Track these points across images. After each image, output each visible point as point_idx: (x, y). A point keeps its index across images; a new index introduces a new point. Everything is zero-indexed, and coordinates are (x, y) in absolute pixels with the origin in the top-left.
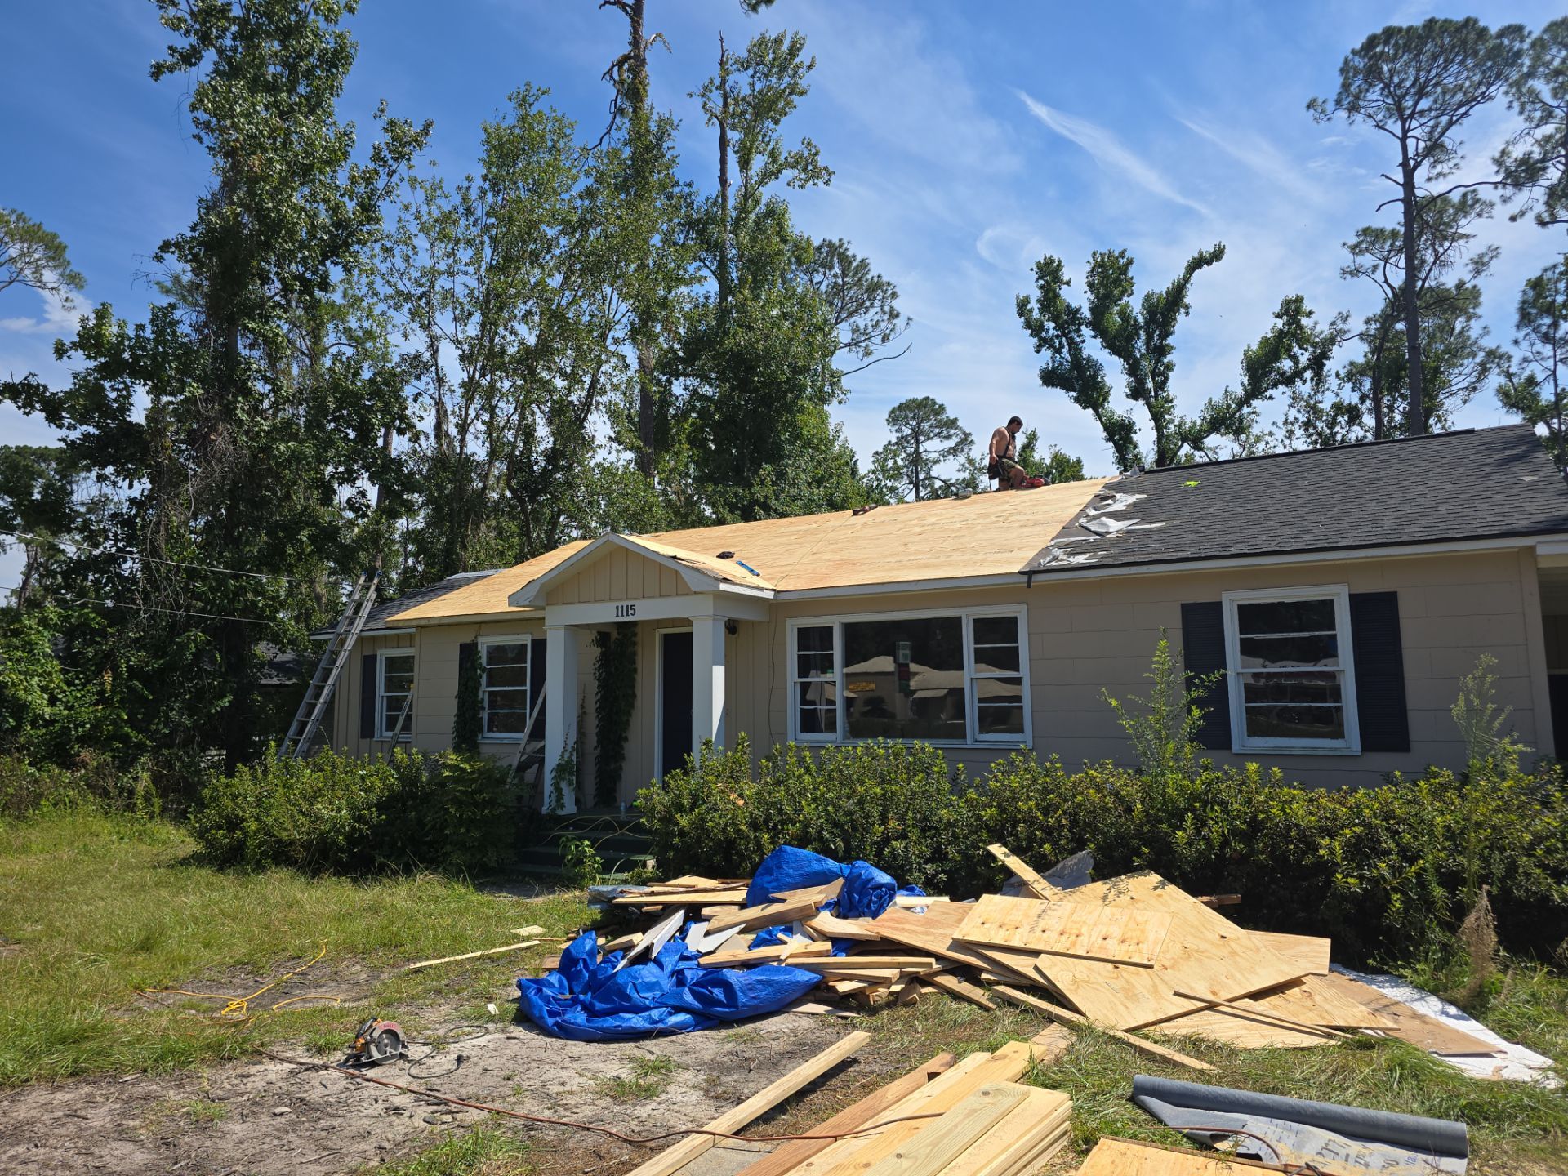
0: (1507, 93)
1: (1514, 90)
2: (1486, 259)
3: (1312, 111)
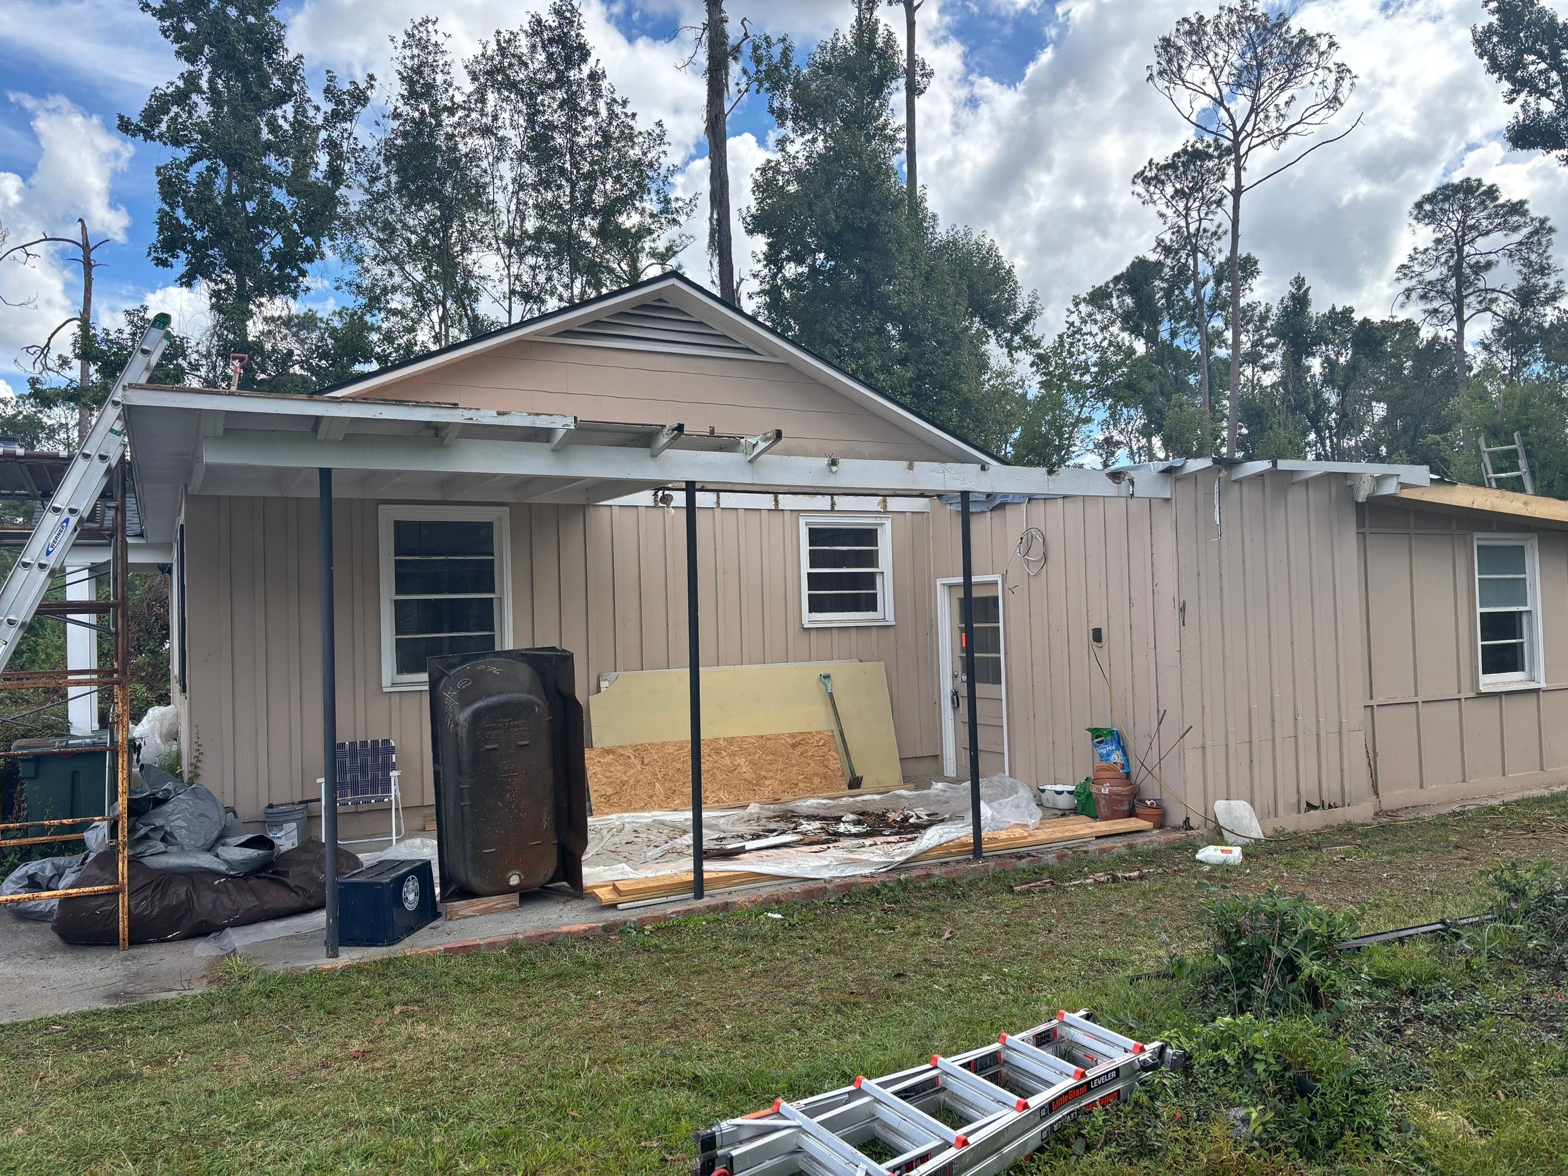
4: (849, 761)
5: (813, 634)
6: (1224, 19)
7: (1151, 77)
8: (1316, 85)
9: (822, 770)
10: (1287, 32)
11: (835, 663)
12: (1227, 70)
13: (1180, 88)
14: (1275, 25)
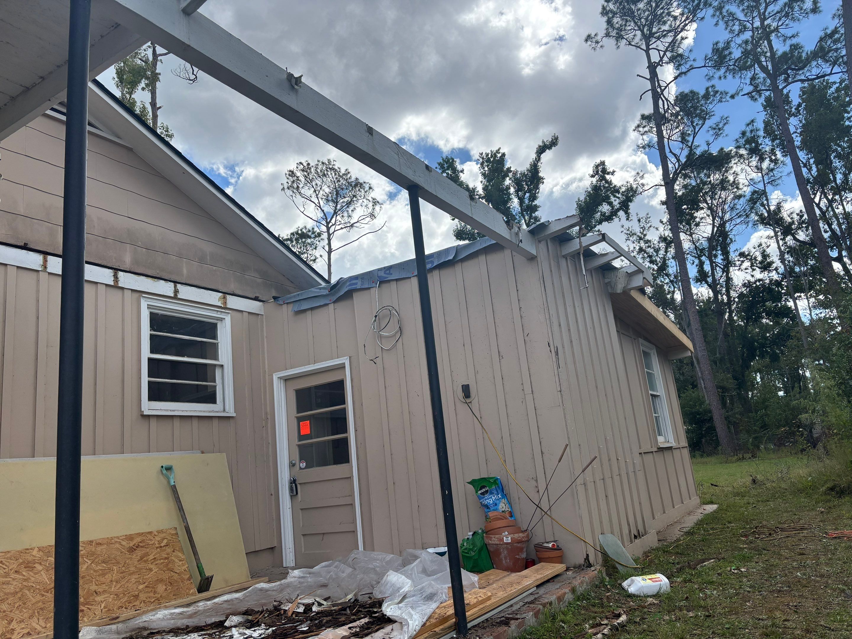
0: (714, 15)
1: (718, 13)
2: (721, 126)
3: (589, 43)
4: (197, 559)
5: (153, 422)
6: (320, 167)
7: (283, 189)
8: (364, 207)
9: (165, 576)
10: (350, 178)
11: (177, 455)
12: (321, 192)
13: (298, 196)
14: (344, 174)
